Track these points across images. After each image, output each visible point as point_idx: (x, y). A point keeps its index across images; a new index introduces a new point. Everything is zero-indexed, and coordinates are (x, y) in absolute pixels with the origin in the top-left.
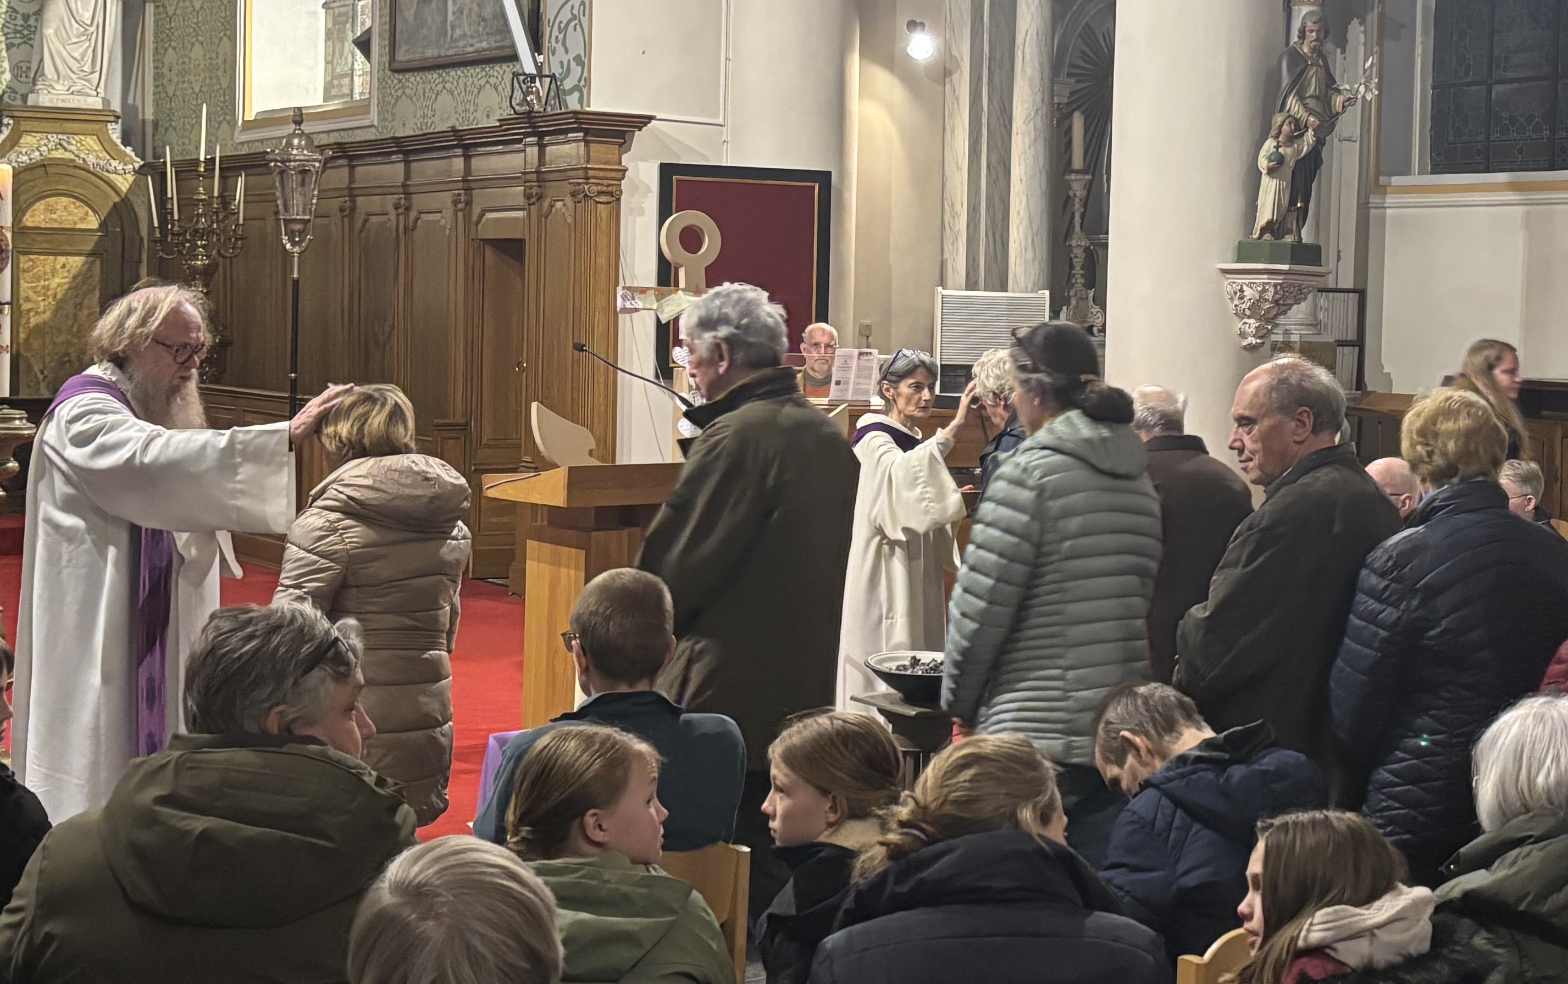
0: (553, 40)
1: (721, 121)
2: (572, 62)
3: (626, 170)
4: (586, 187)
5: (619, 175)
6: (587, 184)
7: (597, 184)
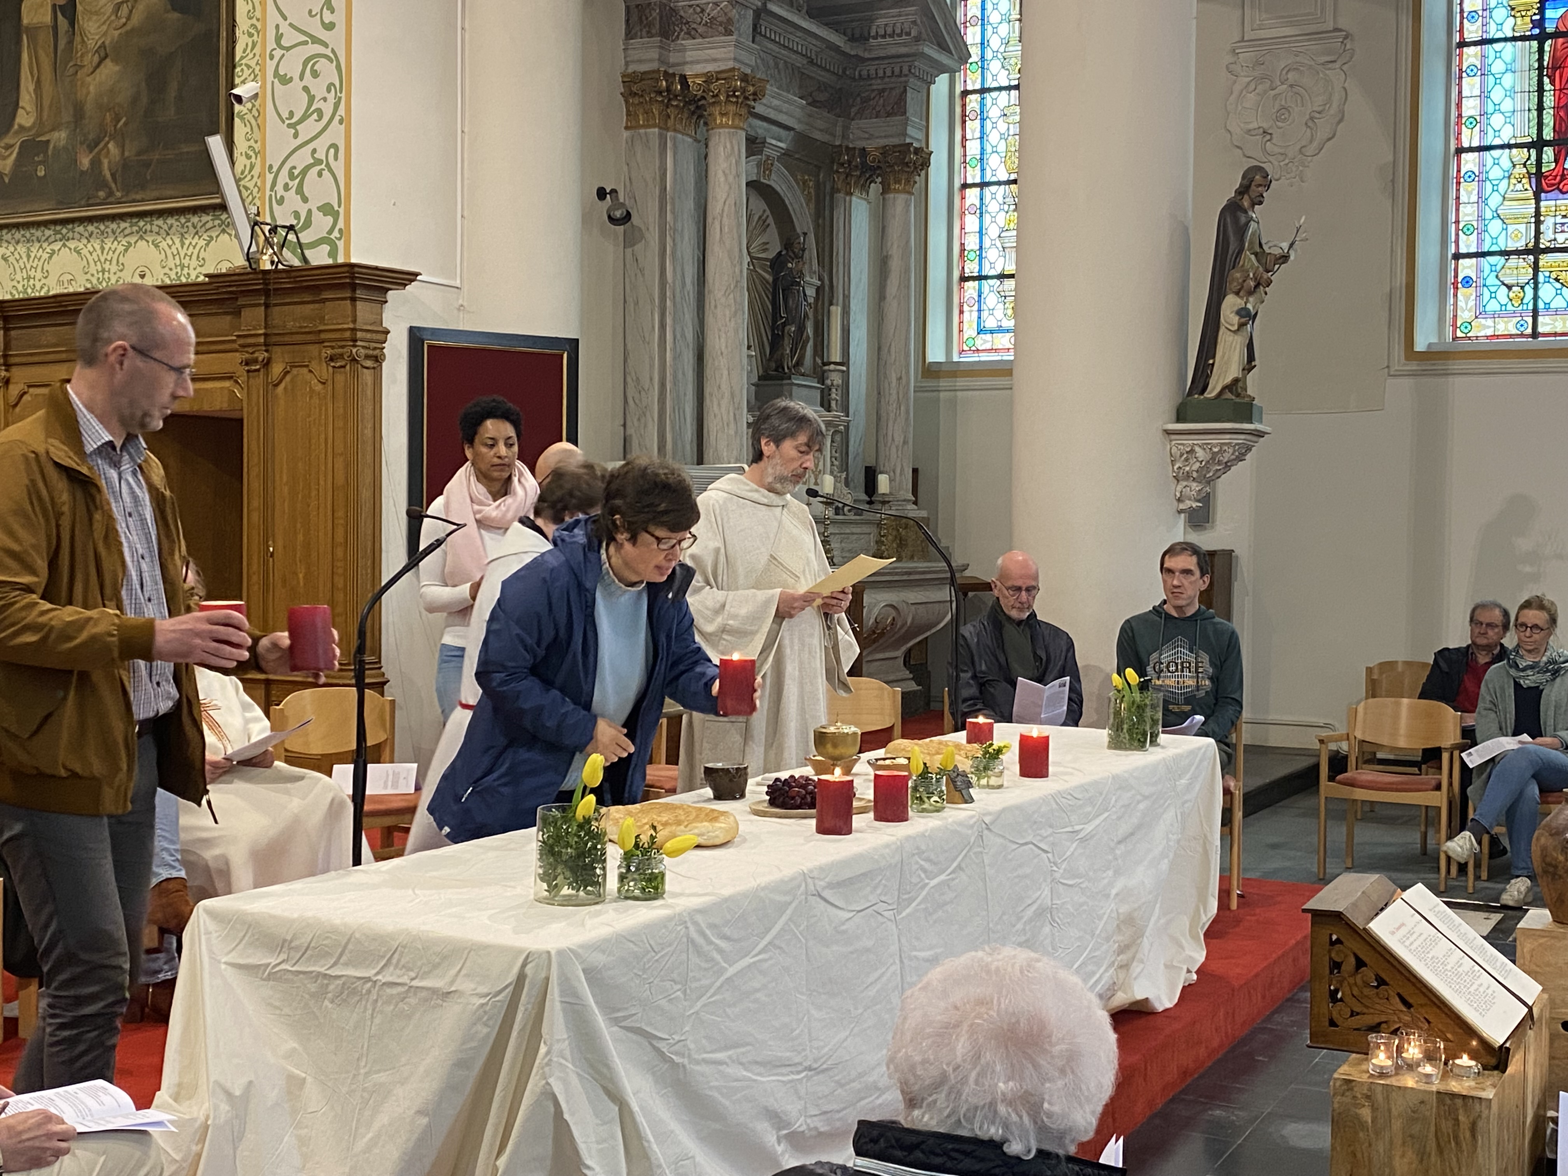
0: (279, 187)
1: (458, 283)
2: (315, 211)
3: (388, 332)
4: (354, 350)
5: (380, 337)
6: (355, 346)
7: (363, 347)
